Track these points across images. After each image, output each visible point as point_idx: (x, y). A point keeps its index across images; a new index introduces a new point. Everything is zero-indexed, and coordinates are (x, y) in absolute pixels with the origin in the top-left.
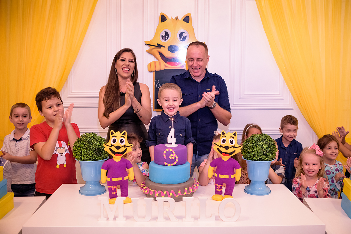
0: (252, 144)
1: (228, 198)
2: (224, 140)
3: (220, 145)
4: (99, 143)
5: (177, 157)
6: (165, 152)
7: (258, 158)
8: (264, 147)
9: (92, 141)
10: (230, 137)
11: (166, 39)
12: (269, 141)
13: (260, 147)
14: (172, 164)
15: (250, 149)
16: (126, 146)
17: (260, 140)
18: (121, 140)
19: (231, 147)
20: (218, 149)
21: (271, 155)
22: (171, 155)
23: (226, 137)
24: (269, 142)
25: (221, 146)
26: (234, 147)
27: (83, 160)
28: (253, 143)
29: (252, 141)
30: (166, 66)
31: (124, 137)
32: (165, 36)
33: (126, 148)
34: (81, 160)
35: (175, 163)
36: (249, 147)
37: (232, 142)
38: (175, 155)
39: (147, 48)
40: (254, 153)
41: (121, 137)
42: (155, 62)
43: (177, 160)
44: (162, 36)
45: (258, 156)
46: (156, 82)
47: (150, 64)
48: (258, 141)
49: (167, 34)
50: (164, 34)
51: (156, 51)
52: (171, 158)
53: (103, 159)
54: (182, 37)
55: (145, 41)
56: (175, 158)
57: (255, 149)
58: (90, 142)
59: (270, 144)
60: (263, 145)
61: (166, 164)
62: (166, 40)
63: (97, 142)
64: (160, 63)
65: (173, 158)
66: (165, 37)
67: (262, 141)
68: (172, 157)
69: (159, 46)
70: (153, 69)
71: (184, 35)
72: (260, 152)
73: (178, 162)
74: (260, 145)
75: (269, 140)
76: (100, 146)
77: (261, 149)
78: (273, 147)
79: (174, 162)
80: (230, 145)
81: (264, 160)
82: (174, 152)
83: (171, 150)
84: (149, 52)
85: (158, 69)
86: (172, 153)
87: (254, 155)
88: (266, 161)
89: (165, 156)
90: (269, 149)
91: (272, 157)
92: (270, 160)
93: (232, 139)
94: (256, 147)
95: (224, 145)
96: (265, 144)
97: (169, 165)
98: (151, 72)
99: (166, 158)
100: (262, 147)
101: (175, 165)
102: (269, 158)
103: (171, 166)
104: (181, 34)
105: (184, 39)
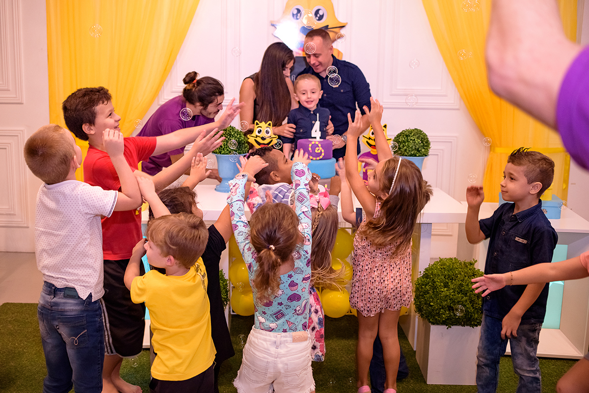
0: (403, 139)
2: (373, 132)
3: (369, 137)
4: (239, 136)
5: (323, 151)
6: (310, 145)
7: (410, 154)
8: (416, 142)
9: (232, 134)
11: (298, 17)
13: (411, 142)
14: (318, 158)
16: (271, 137)
17: (412, 135)
20: (367, 142)
21: (423, 150)
22: (317, 148)
25: (370, 139)
27: (223, 154)
29: (403, 136)
31: (270, 128)
32: (297, 14)
33: (271, 139)
34: (221, 153)
35: (321, 157)
38: (321, 148)
40: (405, 147)
43: (323, 154)
44: (293, 15)
45: (409, 151)
48: (410, 136)
49: (299, 11)
52: (316, 151)
53: (243, 153)
54: (318, 15)
56: (321, 151)
57: (406, 144)
59: (422, 138)
60: (414, 140)
62: (297, 19)
63: (237, 135)
65: (319, 151)
66: (297, 16)
67: (414, 135)
71: (321, 13)
72: (412, 147)
73: (324, 156)
74: (411, 140)
76: (240, 140)
77: (413, 144)
78: (426, 142)
81: (416, 156)
82: (320, 145)
83: (317, 143)
86: (318, 146)
87: (406, 150)
89: (310, 149)
90: (422, 144)
91: (424, 153)
94: (408, 141)
95: (373, 137)
96: (417, 138)
97: (314, 159)
99: (311, 152)
101: (320, 159)
102: (421, 153)
103: (316, 160)
104: (317, 12)
105: (321, 18)
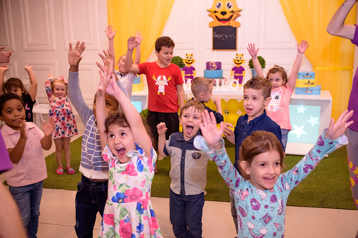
1: (233, 77)
10: (240, 56)
11: (219, 7)
14: (214, 69)
18: (190, 57)
20: (235, 62)
25: (236, 60)
26: (241, 60)
30: (219, 24)
31: (192, 56)
33: (192, 61)
35: (215, 69)
39: (209, 13)
42: (213, 22)
43: (216, 67)
44: (217, 6)
46: (214, 33)
47: (210, 23)
49: (220, 4)
50: (218, 5)
51: (213, 15)
55: (207, 9)
58: (177, 60)
61: (211, 69)
64: (216, 22)
65: (214, 66)
69: (215, 12)
70: (212, 26)
71: (230, 5)
83: (214, 62)
84: (210, 16)
85: (215, 26)
89: (210, 65)
97: (212, 69)
98: (211, 27)
101: (215, 70)
103: (213, 70)
104: (228, 4)
105: (230, 7)
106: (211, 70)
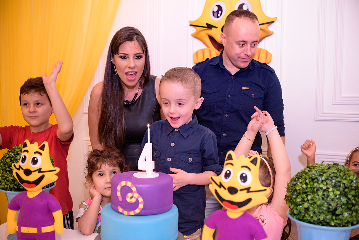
0: (304, 186)
2: (228, 172)
3: (220, 183)
5: (140, 200)
6: (119, 188)
7: (315, 219)
8: (331, 194)
10: (243, 167)
12: (345, 182)
14: (132, 213)
15: (297, 196)
16: (42, 170)
18: (34, 158)
19: (241, 190)
20: (216, 192)
21: (346, 214)
22: (130, 195)
23: (232, 165)
24: (344, 184)
25: (221, 185)
26: (248, 190)
28: (306, 184)
31: (41, 154)
33: (41, 174)
35: (137, 211)
36: (296, 190)
37: (244, 178)
38: (136, 195)
40: (306, 205)
41: (35, 153)
42: (203, 50)
43: (141, 206)
45: (314, 213)
47: (197, 53)
48: (318, 180)
52: (128, 200)
56: (137, 201)
57: (309, 198)
60: (328, 188)
61: (120, 210)
64: (210, 52)
65: (134, 200)
67: (328, 179)
68: (131, 198)
70: (200, 60)
73: (144, 208)
74: (321, 188)
75: (345, 179)
77: (323, 199)
79: (136, 209)
80: (239, 184)
81: (328, 224)
82: (134, 189)
83: (130, 185)
86: (131, 191)
87: (307, 209)
88: (335, 226)
89: (119, 194)
90: (344, 200)
92: (343, 226)
93: (245, 171)
95: (227, 183)
96: (334, 187)
97: (126, 213)
99: (121, 199)
100: (325, 193)
101: (137, 215)
102: (341, 220)
103: (129, 215)
106: (122, 214)
